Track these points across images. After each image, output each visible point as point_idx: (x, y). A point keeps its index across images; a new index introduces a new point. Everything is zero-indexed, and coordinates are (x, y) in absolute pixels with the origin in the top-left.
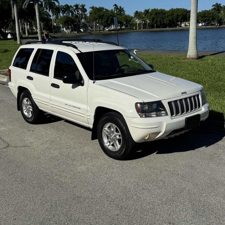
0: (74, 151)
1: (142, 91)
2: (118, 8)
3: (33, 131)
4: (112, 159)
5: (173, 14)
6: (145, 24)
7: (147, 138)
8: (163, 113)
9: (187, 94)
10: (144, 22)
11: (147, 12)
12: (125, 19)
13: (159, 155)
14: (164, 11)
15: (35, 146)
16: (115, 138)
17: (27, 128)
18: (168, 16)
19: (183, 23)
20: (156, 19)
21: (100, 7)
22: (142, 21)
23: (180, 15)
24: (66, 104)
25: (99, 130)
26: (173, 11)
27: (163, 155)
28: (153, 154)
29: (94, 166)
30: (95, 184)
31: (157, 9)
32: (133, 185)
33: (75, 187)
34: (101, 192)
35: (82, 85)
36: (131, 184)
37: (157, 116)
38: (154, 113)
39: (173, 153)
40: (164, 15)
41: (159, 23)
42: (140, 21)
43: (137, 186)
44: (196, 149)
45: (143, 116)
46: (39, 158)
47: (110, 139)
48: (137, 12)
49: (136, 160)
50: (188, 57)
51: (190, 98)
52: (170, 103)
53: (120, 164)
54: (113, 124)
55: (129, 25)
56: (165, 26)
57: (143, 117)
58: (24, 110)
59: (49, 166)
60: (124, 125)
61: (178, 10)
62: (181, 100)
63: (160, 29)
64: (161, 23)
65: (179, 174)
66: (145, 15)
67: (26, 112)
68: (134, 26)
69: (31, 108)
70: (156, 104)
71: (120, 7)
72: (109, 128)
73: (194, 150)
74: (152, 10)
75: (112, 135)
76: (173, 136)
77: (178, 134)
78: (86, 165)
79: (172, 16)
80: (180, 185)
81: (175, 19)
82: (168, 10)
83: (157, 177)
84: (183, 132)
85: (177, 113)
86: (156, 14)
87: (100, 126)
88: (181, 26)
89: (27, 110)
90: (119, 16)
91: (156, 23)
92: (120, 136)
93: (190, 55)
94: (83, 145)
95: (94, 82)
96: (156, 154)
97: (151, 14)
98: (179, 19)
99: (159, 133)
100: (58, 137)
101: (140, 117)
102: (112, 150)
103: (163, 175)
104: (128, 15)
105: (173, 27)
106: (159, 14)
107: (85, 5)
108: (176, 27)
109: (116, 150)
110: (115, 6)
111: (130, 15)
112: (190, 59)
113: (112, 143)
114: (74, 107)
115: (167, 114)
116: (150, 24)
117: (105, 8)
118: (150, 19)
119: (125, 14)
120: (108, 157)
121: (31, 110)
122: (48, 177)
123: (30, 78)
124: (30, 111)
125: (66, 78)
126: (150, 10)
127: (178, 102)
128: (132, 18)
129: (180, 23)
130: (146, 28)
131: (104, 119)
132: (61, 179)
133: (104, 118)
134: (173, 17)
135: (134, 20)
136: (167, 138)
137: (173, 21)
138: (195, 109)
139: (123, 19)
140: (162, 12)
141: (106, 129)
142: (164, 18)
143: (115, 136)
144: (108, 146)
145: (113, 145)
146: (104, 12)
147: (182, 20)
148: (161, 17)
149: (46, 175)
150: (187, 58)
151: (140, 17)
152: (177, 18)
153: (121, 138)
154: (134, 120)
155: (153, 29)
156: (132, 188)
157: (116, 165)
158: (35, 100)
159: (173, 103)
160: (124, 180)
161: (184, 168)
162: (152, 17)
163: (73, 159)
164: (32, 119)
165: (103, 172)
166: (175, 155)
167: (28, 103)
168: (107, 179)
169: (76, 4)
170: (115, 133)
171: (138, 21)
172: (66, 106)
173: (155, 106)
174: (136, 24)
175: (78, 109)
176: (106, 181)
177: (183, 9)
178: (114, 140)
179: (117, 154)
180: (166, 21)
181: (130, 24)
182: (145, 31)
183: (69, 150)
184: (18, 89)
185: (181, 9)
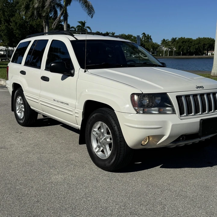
0: (56, 157)
1: (143, 80)
2: (146, 36)
3: (21, 133)
4: (100, 169)
5: (200, 43)
6: (172, 51)
7: (146, 143)
8: (169, 110)
9: (204, 89)
10: (171, 50)
11: (174, 40)
12: (152, 46)
13: (164, 169)
14: (191, 40)
15: (13, 149)
16: (105, 141)
17: (17, 130)
18: (195, 44)
19: (209, 52)
20: (182, 47)
21: (129, 35)
22: (169, 48)
23: (207, 44)
24: (54, 100)
25: (87, 131)
26: (199, 40)
27: (169, 169)
28: (156, 167)
29: (73, 177)
30: (67, 200)
31: (184, 38)
32: (117, 207)
33: (38, 201)
34: (70, 212)
35: (72, 75)
36: (116, 205)
37: (160, 113)
38: (156, 108)
39: (182, 169)
40: (190, 44)
41: (185, 51)
42: (166, 48)
43: (123, 208)
44: (215, 166)
45: (140, 111)
46: (11, 162)
47: (100, 142)
48: (164, 40)
49: (132, 173)
50: (212, 74)
51: (208, 94)
52: (179, 98)
53: (108, 177)
54: (103, 123)
55: (155, 52)
56: (191, 54)
57: (140, 113)
58: (17, 110)
59: (17, 172)
60: (116, 123)
61: (205, 39)
62: (195, 96)
63: (186, 56)
64: (187, 51)
65: (187, 197)
66: (172, 43)
67: (18, 112)
68: (160, 53)
69: (23, 108)
70: (160, 98)
71: (148, 35)
72: (99, 129)
73: (211, 166)
74: (179, 39)
75: (101, 137)
76: (182, 144)
77: (190, 142)
78: (64, 174)
79: (199, 44)
80: (186, 213)
81: (201, 47)
82: (195, 39)
83: (156, 197)
84: (197, 140)
85: (189, 112)
86: (183, 42)
87: (89, 126)
88: (207, 55)
89: (20, 111)
90: (147, 43)
91: (183, 50)
92: (111, 139)
93: (214, 73)
94: (71, 151)
95: (85, 71)
96: (160, 167)
97: (178, 42)
98: (206, 47)
99: (162, 136)
100: (46, 140)
101: (136, 113)
102: (101, 158)
103: (164, 196)
104: (155, 43)
105: (200, 55)
106: (186, 42)
107: (115, 33)
108: (202, 55)
109: (106, 158)
110: (143, 35)
111: (157, 43)
112: (214, 76)
113: (102, 148)
114: (62, 103)
115: (174, 112)
116: (176, 51)
117: (133, 36)
118: (176, 46)
119: (152, 41)
120: (96, 167)
121: (23, 109)
122: (9, 186)
123: (23, 73)
124: (23, 111)
125: (53, 65)
126: (177, 39)
127: (191, 97)
128: (158, 46)
129: (206, 52)
130: (172, 55)
131: (94, 117)
132: (24, 190)
133: (94, 115)
134: (199, 46)
135: (161, 48)
136: (174, 146)
137: (200, 49)
138: (215, 110)
139: (150, 46)
140: (189, 41)
141: (96, 129)
142: (191, 47)
143: (105, 139)
144: (97, 152)
145: (103, 151)
146: (133, 39)
147: (209, 49)
148: (188, 45)
149: (9, 183)
150: (211, 76)
151: (167, 45)
152: (204, 47)
153: (112, 141)
154: (129, 117)
155: (179, 56)
156: (116, 210)
157: (102, 177)
158: (26, 97)
159: (183, 98)
160: (108, 197)
161: (195, 189)
162: (178, 45)
163: (51, 166)
164: (24, 120)
165: (82, 185)
166: (185, 171)
167: (21, 102)
168: (85, 194)
169: (107, 32)
170: (106, 135)
171: (165, 49)
172: (55, 102)
173: (158, 100)
174: (163, 51)
175: (66, 105)
176: (83, 198)
177: (210, 38)
178: (104, 144)
179: (106, 162)
180: (192, 50)
181: (157, 51)
182: (171, 58)
183: (52, 155)
184: (13, 86)
185: (208, 38)
